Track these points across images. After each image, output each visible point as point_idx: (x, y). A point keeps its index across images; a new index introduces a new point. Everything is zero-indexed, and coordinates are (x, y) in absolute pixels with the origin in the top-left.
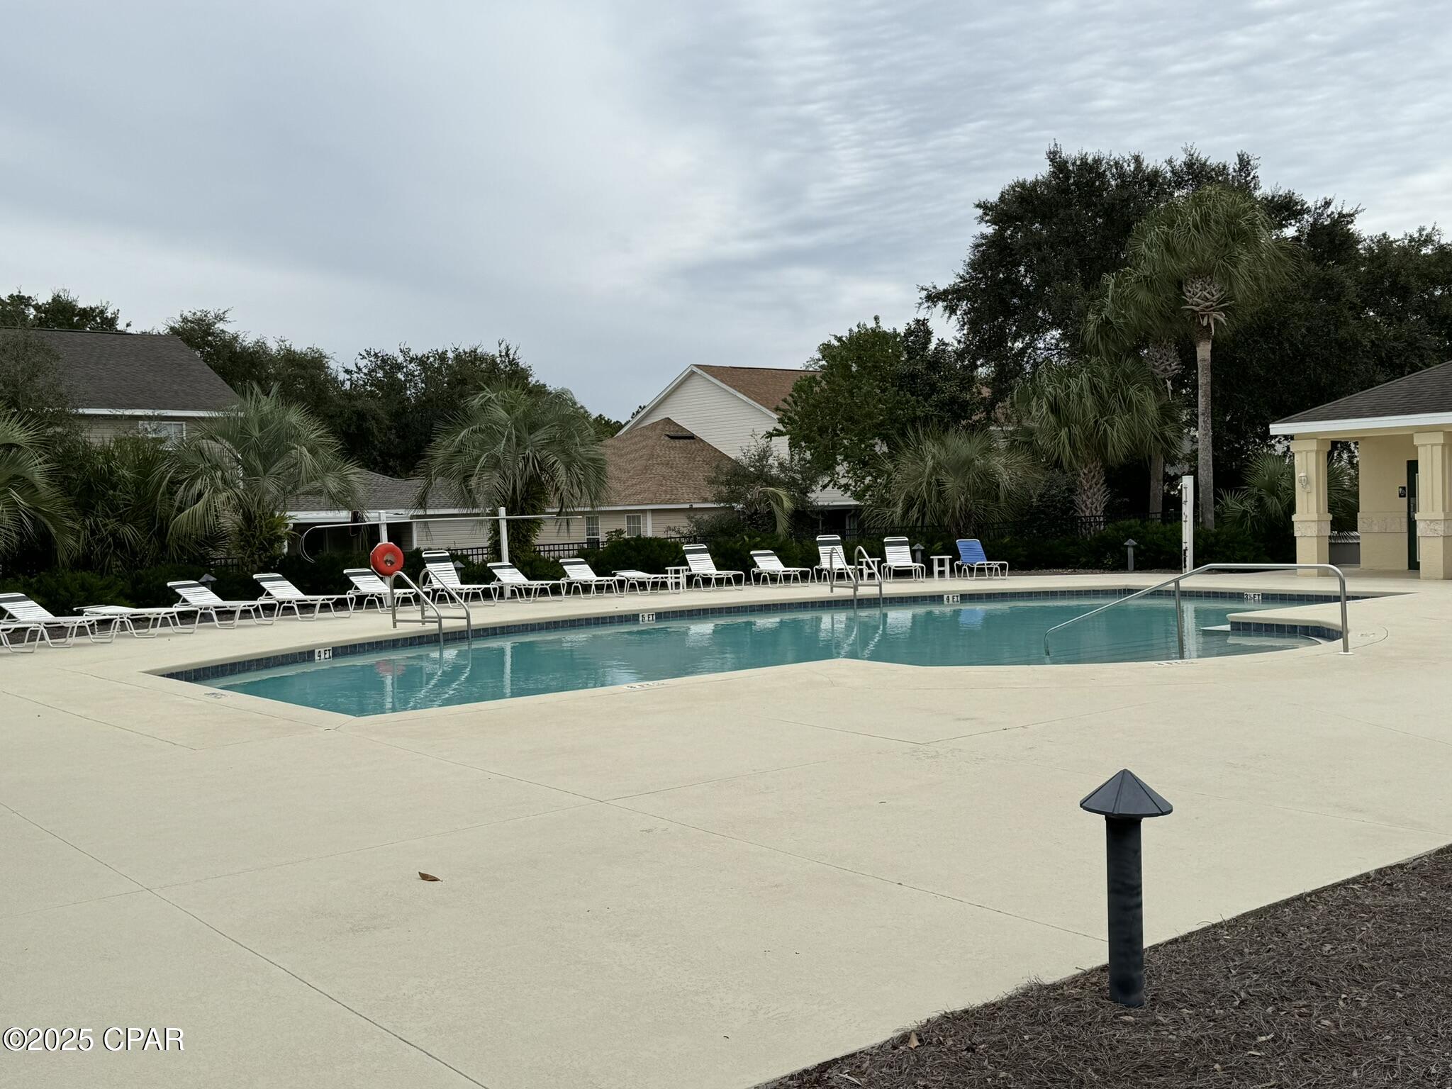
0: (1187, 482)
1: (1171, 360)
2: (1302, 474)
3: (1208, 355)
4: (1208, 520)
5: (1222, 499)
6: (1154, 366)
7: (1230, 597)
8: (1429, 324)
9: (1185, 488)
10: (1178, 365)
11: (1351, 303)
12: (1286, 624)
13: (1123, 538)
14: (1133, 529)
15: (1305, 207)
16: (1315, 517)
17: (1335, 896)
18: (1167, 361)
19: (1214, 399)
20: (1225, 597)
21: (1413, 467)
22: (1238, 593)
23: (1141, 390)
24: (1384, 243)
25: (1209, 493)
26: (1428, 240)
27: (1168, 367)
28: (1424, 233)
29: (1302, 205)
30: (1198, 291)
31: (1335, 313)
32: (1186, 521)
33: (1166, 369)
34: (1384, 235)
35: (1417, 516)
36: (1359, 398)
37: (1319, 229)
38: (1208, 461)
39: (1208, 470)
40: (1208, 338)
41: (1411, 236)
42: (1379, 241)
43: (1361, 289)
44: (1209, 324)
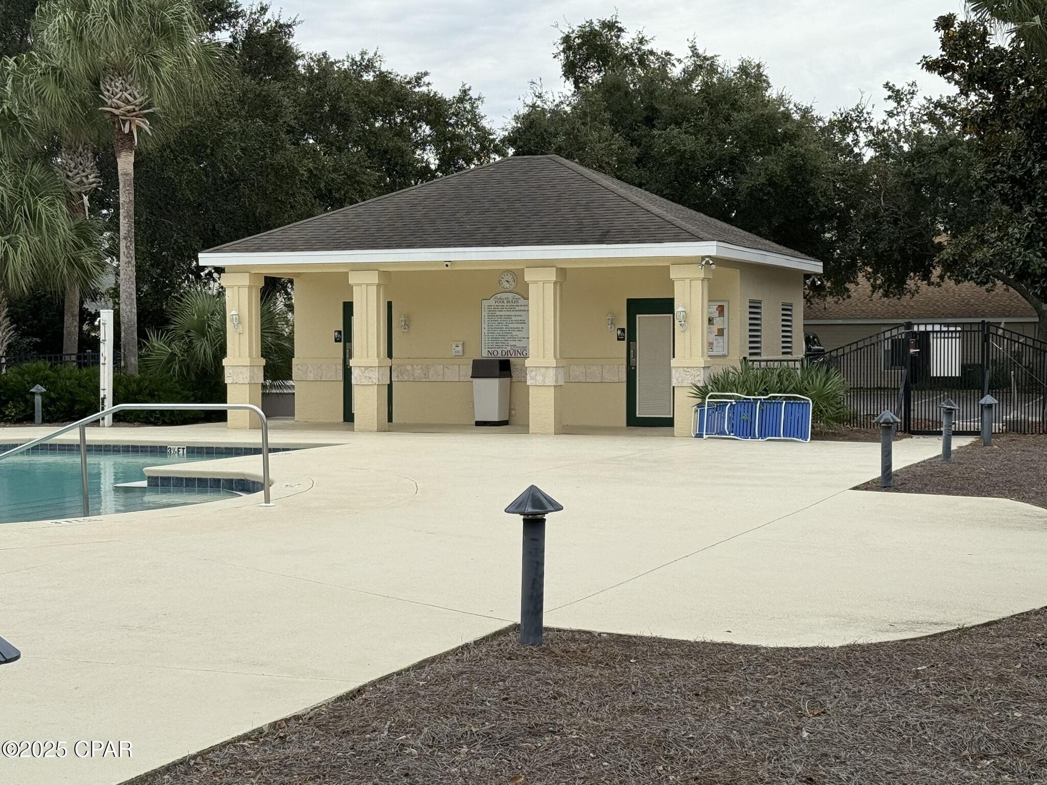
0: (106, 317)
1: (88, 171)
2: (233, 312)
3: (130, 169)
4: (131, 364)
5: (147, 339)
6: (68, 177)
7: (151, 451)
8: (369, 157)
9: (104, 324)
10: (96, 177)
11: (289, 125)
12: (209, 477)
13: (28, 383)
14: (42, 373)
15: (239, 10)
16: (247, 361)
17: (222, 755)
18: (84, 171)
19: (137, 223)
20: (146, 451)
21: (348, 308)
22: (161, 447)
23: (52, 205)
24: (325, 65)
25: (132, 332)
26: (369, 66)
27: (84, 179)
28: (366, 57)
29: (237, 7)
30: (117, 91)
31: (271, 135)
32: (104, 364)
33: (82, 181)
34: (324, 54)
35: (352, 363)
36: (293, 230)
37: (255, 38)
38: (131, 294)
39: (131, 304)
40: (131, 148)
41: (353, 59)
42: (319, 61)
43: (300, 111)
44: (131, 131)
